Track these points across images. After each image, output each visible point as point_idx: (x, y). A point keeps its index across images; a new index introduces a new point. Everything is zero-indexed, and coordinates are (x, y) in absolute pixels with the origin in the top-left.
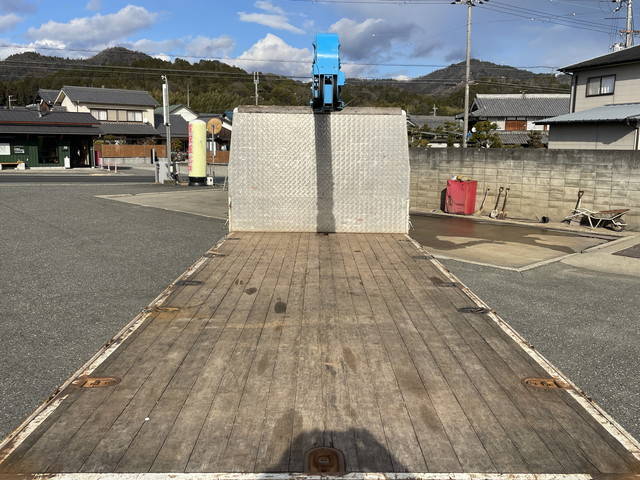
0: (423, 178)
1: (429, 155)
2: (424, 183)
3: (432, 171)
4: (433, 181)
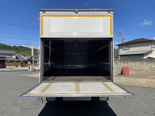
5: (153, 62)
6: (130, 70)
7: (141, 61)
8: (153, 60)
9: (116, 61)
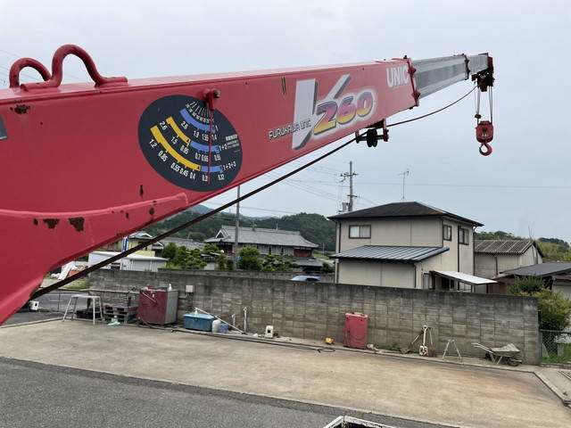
1: (317, 289)
3: (321, 305)
5: (443, 304)
7: (408, 297)
8: (446, 296)
9: (322, 292)
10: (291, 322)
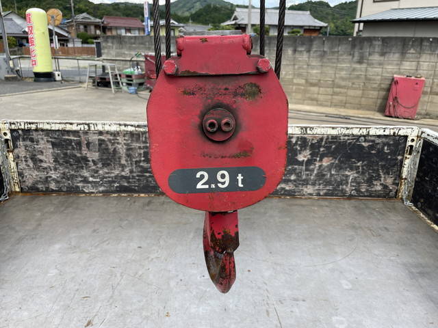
0: (343, 73)
1: (354, 46)
2: (343, 79)
3: (358, 66)
4: (358, 77)
6: (425, 93)
9: (361, 49)
10: (315, 89)
